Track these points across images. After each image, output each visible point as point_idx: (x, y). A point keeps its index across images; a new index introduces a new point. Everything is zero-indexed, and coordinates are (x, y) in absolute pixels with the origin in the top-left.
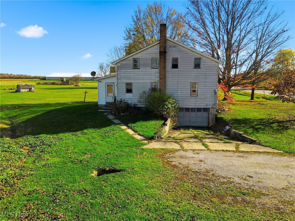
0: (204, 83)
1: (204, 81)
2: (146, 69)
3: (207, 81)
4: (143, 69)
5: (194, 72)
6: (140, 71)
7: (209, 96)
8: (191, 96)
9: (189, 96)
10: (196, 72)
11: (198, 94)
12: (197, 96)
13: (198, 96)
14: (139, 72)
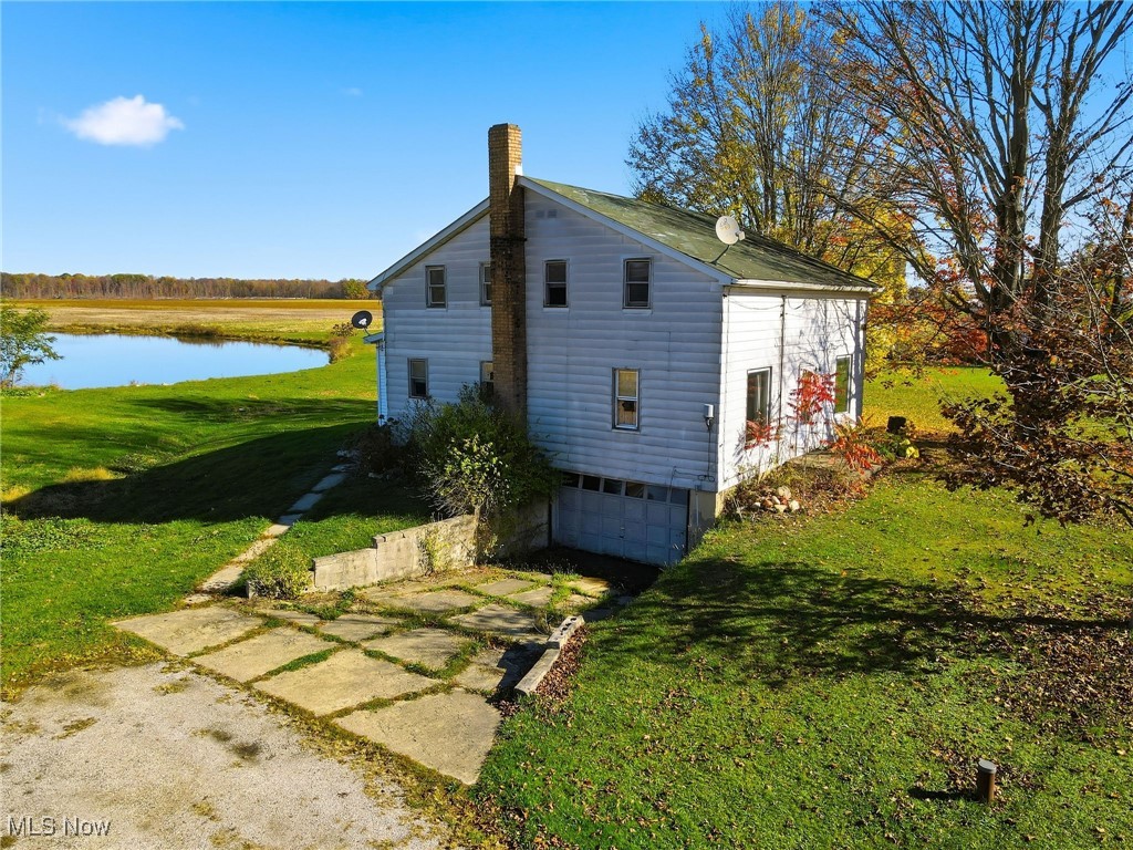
0: (664, 373)
1: (666, 363)
2: (465, 307)
3: (674, 364)
4: (456, 307)
5: (624, 322)
6: (448, 317)
7: (683, 433)
8: (614, 427)
9: (610, 426)
10: (633, 323)
11: (644, 421)
12: (638, 429)
13: (644, 430)
14: (444, 320)
